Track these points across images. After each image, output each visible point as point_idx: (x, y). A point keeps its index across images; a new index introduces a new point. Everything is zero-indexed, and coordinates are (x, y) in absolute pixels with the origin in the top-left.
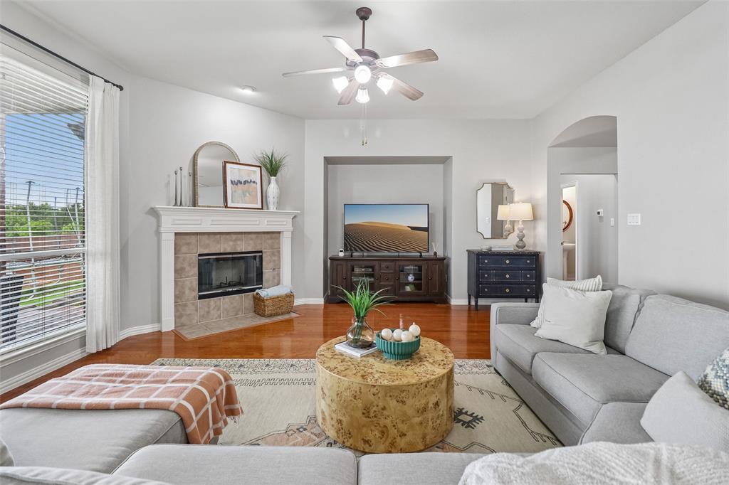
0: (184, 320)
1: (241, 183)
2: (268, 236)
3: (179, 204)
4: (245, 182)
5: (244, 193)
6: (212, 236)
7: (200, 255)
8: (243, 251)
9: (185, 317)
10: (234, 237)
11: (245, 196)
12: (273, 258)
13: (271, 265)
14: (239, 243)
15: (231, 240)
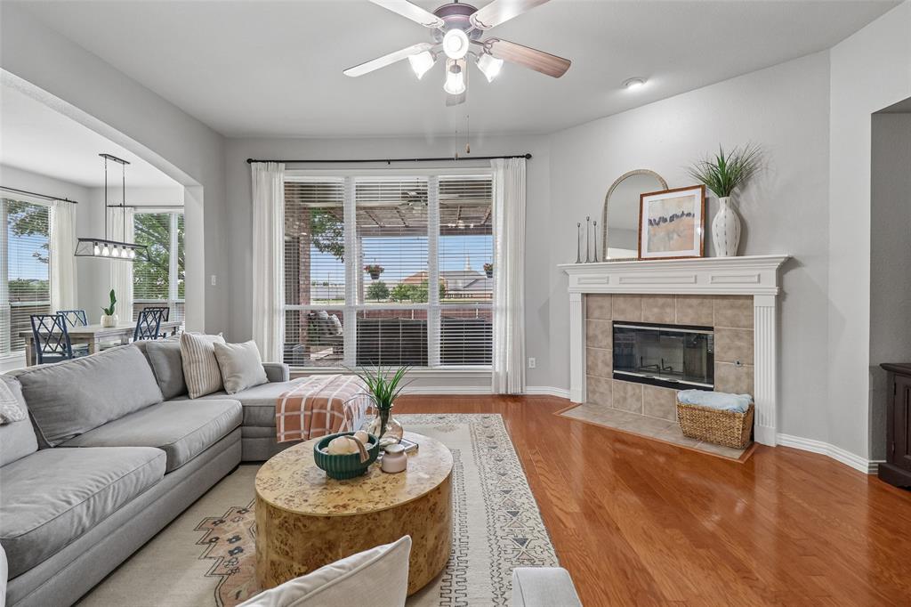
0: (597, 397)
1: (665, 220)
2: (726, 302)
3: (592, 258)
4: (672, 219)
5: (669, 235)
6: (629, 299)
7: (615, 322)
8: (676, 323)
9: (598, 394)
10: (661, 301)
11: (670, 238)
12: (738, 343)
13: (732, 355)
14: (668, 310)
15: (656, 306)
